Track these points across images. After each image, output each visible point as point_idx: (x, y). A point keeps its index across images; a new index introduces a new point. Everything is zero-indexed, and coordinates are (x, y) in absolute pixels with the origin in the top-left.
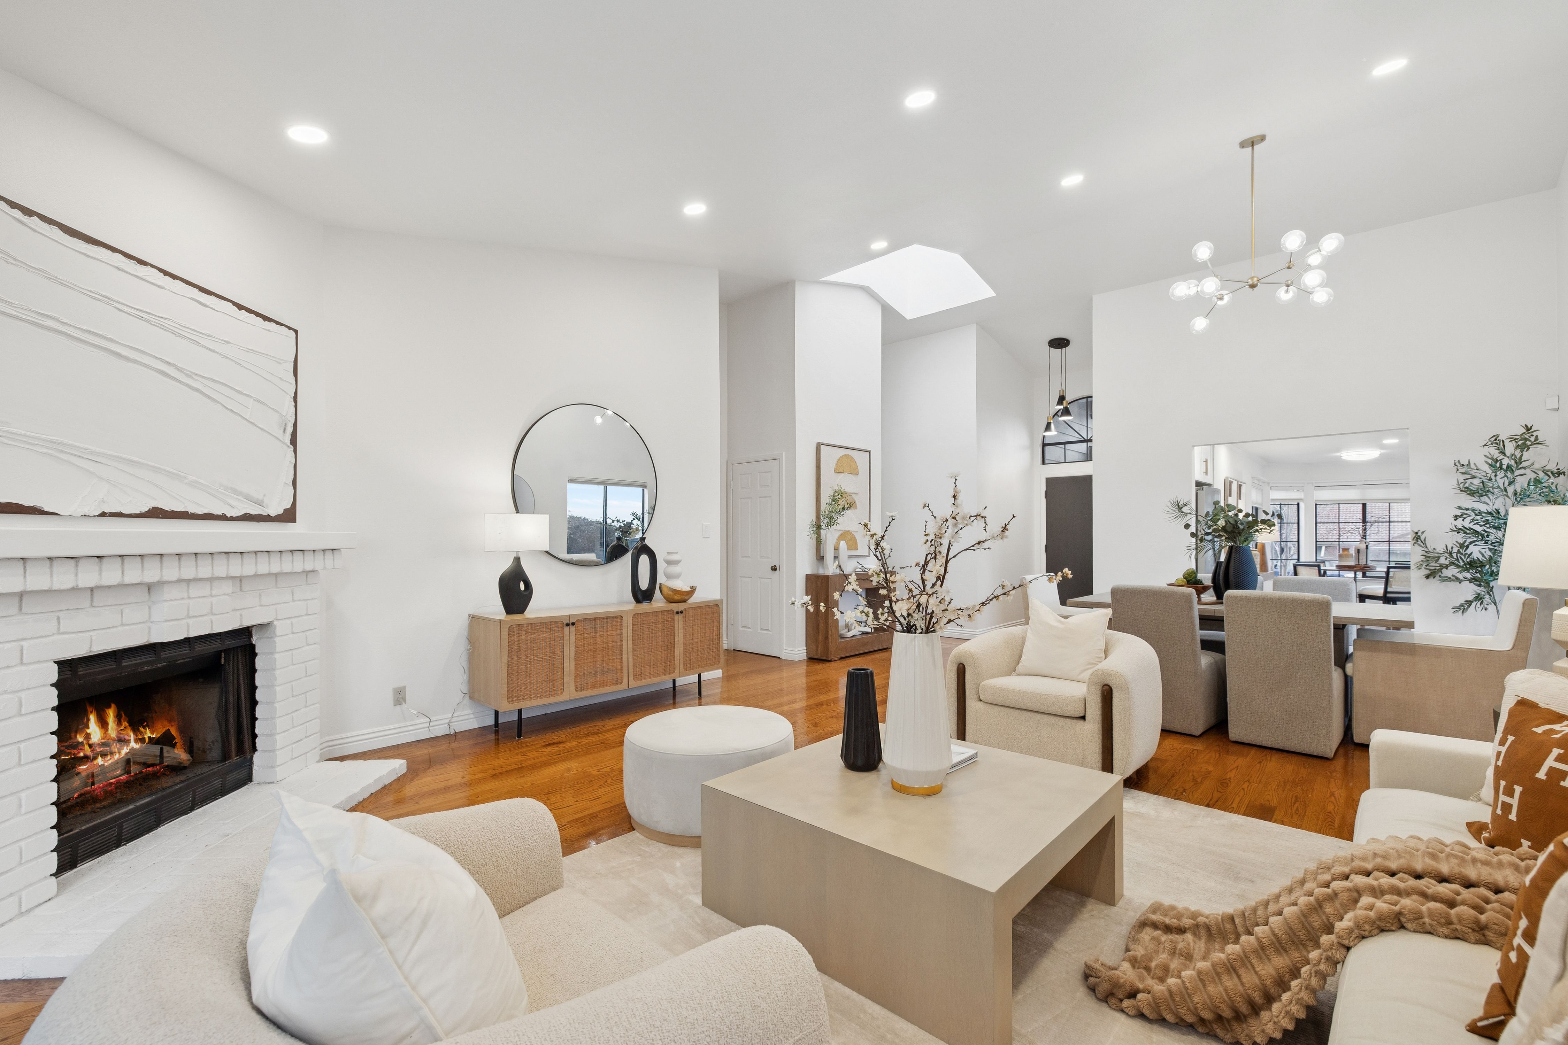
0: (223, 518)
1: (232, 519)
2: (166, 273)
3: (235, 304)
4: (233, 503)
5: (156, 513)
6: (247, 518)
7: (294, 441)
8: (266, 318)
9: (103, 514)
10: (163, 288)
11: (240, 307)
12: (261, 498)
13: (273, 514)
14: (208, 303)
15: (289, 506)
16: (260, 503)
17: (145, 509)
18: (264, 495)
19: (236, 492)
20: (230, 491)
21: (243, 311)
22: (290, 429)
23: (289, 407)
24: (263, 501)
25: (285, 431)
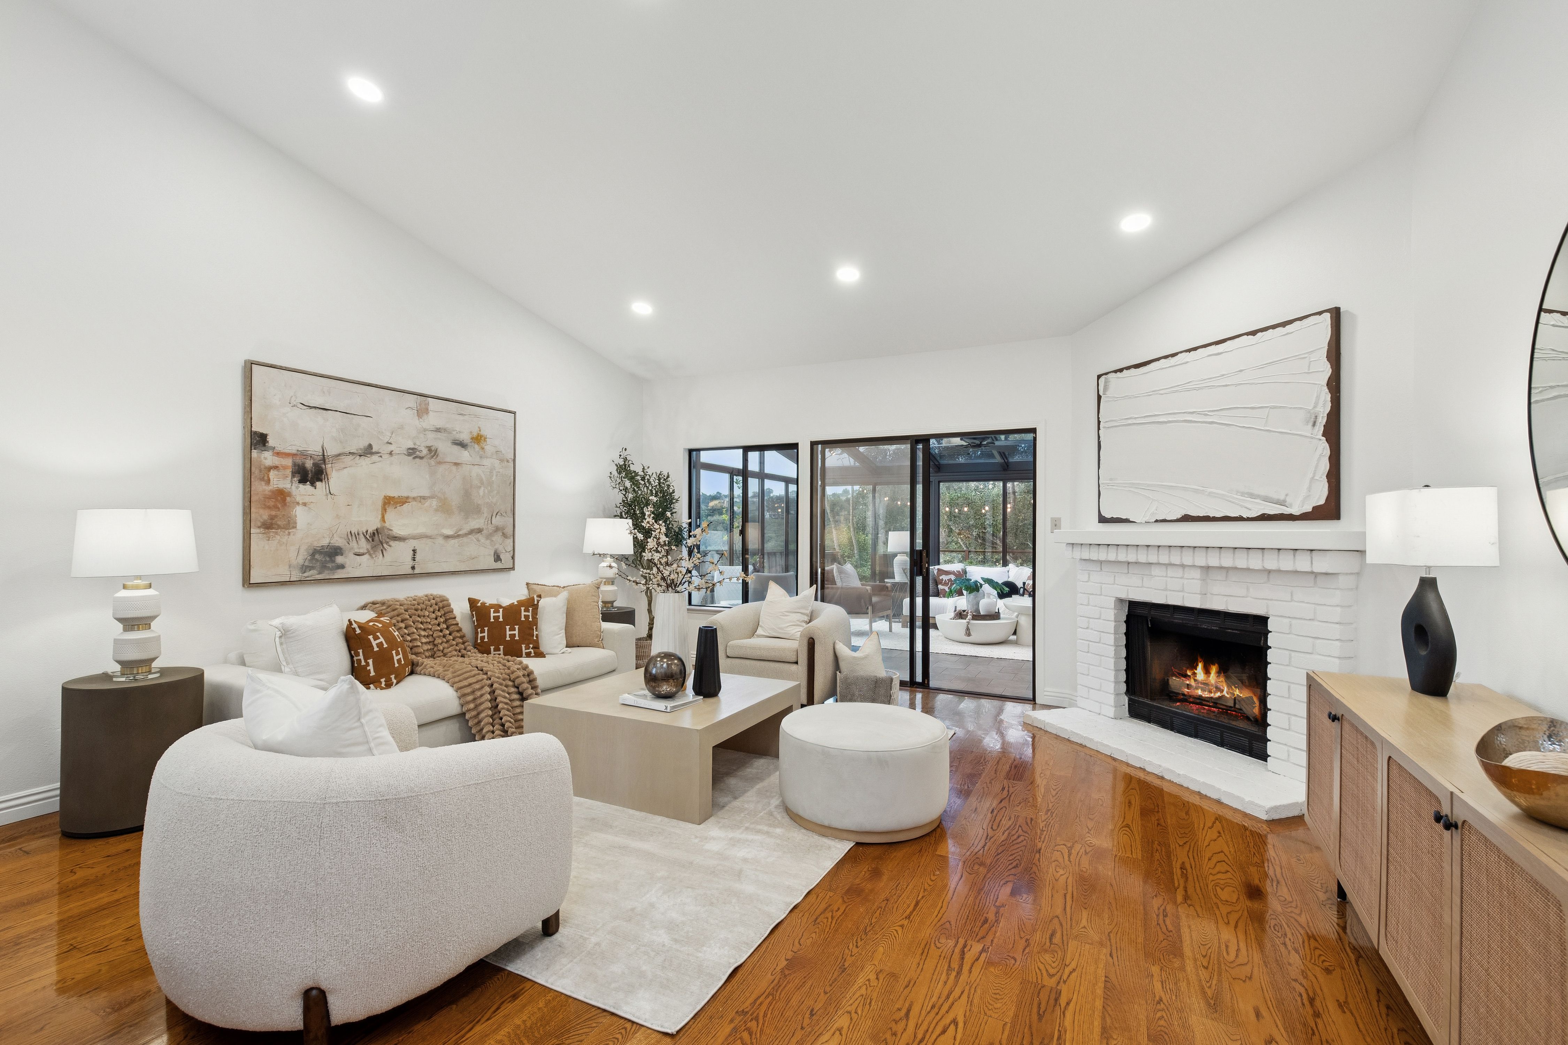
0: (1240, 519)
1: (1250, 519)
2: (1189, 351)
3: (1248, 334)
4: (1249, 506)
5: (1186, 518)
6: (1264, 518)
7: (1332, 431)
8: (1284, 324)
9: (1157, 521)
10: (1187, 362)
11: (1253, 333)
12: (1282, 498)
13: (1296, 511)
14: (1220, 351)
15: (1323, 501)
16: (1282, 503)
17: (1179, 516)
18: (1287, 495)
19: (1252, 496)
20: (1246, 496)
21: (1259, 334)
22: (1322, 420)
23: (1318, 397)
24: (1285, 501)
25: (1314, 424)
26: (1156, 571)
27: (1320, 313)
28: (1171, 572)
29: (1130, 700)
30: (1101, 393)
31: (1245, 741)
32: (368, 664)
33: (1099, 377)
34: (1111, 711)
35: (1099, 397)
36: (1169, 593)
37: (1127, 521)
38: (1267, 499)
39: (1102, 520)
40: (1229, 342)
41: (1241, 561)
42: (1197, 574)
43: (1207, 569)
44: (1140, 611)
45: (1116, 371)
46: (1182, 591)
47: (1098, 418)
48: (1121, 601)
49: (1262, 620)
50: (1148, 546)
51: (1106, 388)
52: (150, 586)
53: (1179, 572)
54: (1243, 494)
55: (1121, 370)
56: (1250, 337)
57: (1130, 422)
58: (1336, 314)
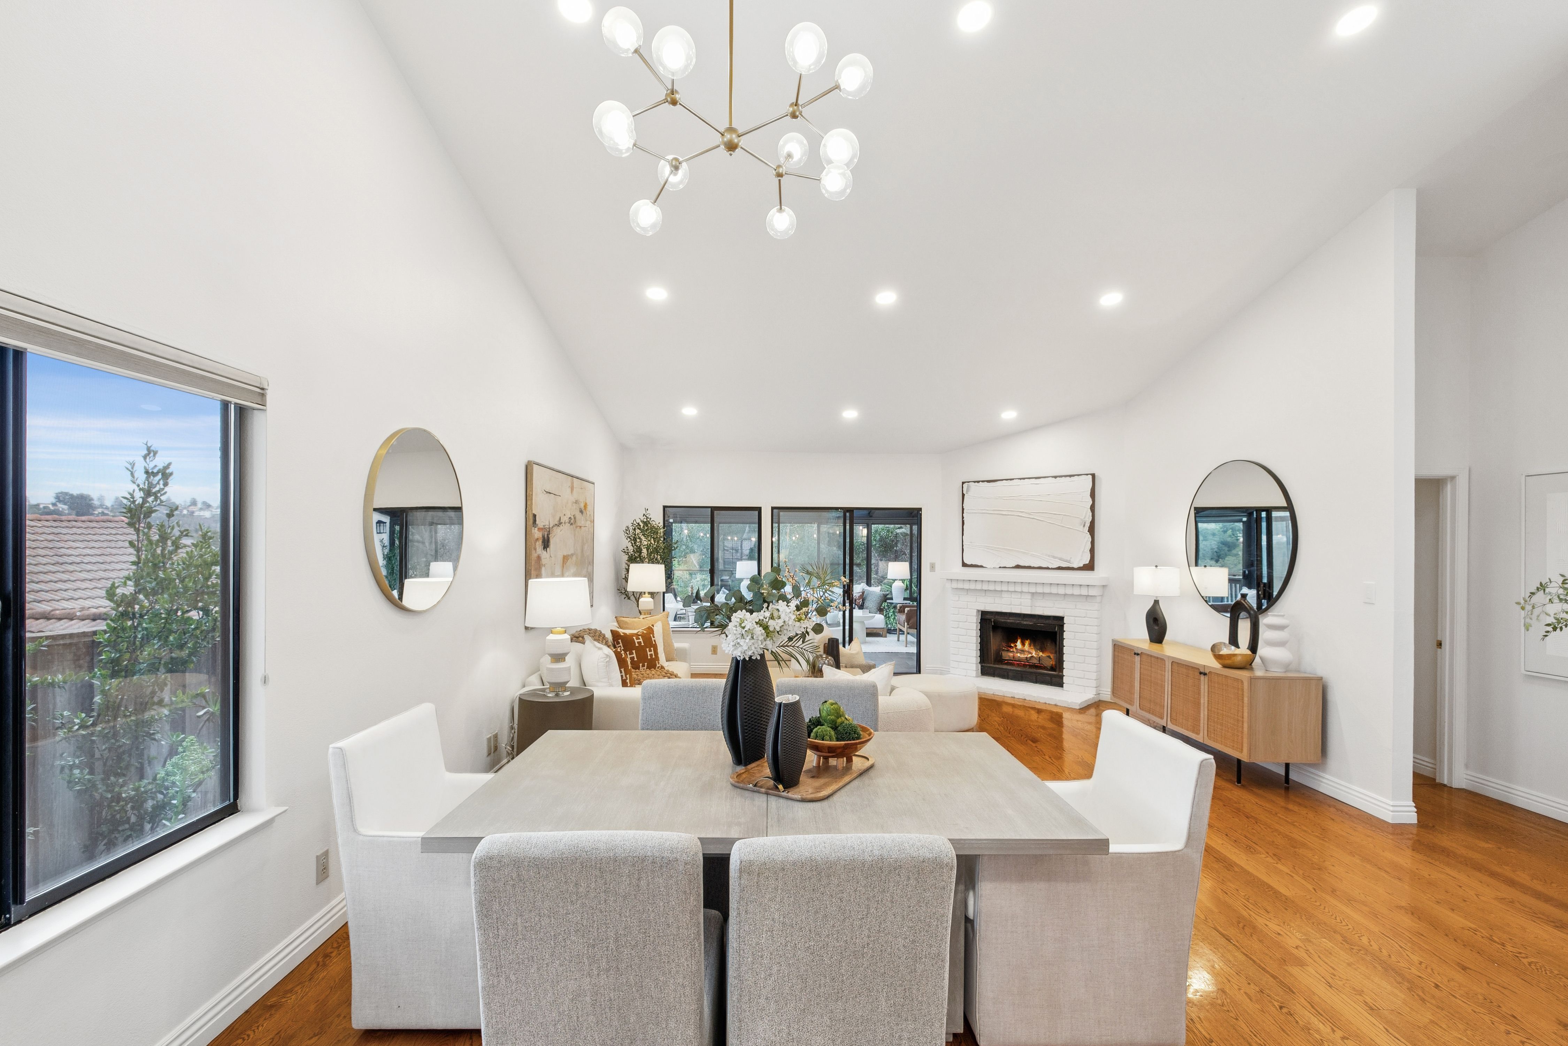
0: (1048, 568)
1: (1052, 569)
2: (1021, 479)
3: (1052, 477)
4: (1053, 562)
5: (1018, 567)
6: (1060, 568)
7: (1092, 530)
8: (1070, 476)
9: (1000, 567)
10: (1020, 485)
11: (1055, 477)
12: (1069, 559)
13: (1076, 566)
15: (1087, 562)
16: (1069, 562)
17: (1014, 566)
19: (1054, 557)
20: (1051, 557)
21: (1058, 478)
22: (1088, 525)
23: (1086, 514)
24: (1070, 561)
25: (1084, 526)
26: (1005, 595)
27: (1087, 475)
28: (1013, 595)
29: (981, 666)
30: (964, 492)
31: (1048, 678)
32: (627, 679)
33: (963, 483)
34: (974, 674)
35: (963, 495)
36: (1012, 606)
37: (981, 566)
38: (1061, 559)
39: (964, 565)
40: (1042, 479)
41: (1054, 590)
42: (1029, 596)
43: (1033, 594)
44: (988, 617)
45: (975, 482)
46: (1020, 605)
47: (963, 507)
48: (978, 611)
49: (1060, 619)
50: (1002, 582)
51: (968, 491)
52: (565, 632)
53: (1019, 596)
54: (1049, 556)
55: (978, 482)
56: (1054, 479)
57: (984, 511)
58: (1093, 476)
